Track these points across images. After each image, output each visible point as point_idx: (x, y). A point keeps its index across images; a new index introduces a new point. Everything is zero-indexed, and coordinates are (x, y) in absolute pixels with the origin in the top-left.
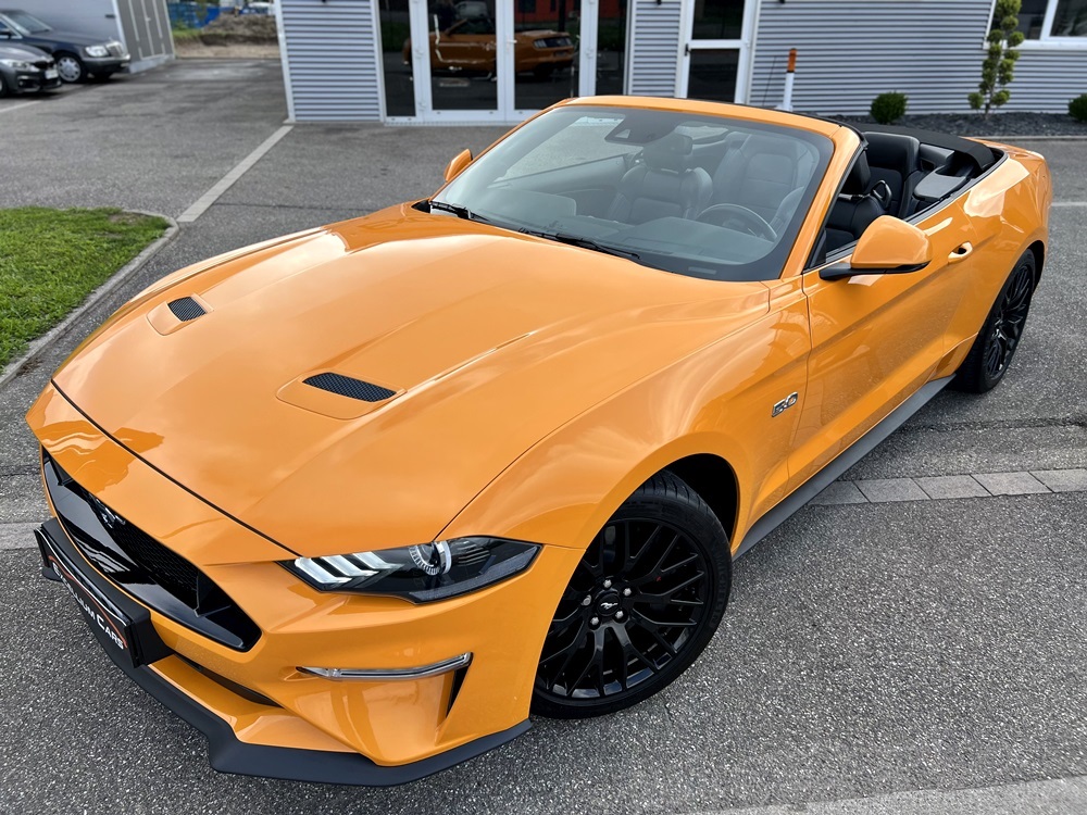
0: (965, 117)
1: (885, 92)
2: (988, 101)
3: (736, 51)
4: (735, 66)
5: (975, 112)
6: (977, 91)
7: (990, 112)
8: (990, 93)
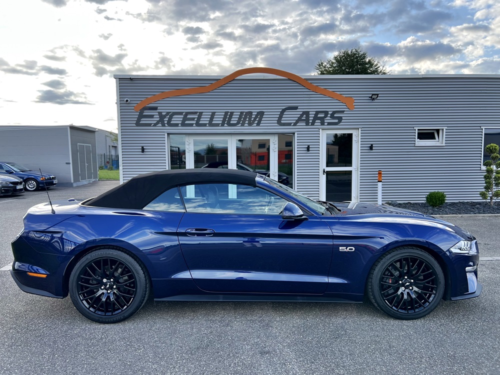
0: (479, 204)
1: (433, 191)
2: (491, 195)
3: (351, 172)
4: (351, 180)
5: (485, 201)
6: (484, 190)
7: (493, 201)
8: (491, 191)
